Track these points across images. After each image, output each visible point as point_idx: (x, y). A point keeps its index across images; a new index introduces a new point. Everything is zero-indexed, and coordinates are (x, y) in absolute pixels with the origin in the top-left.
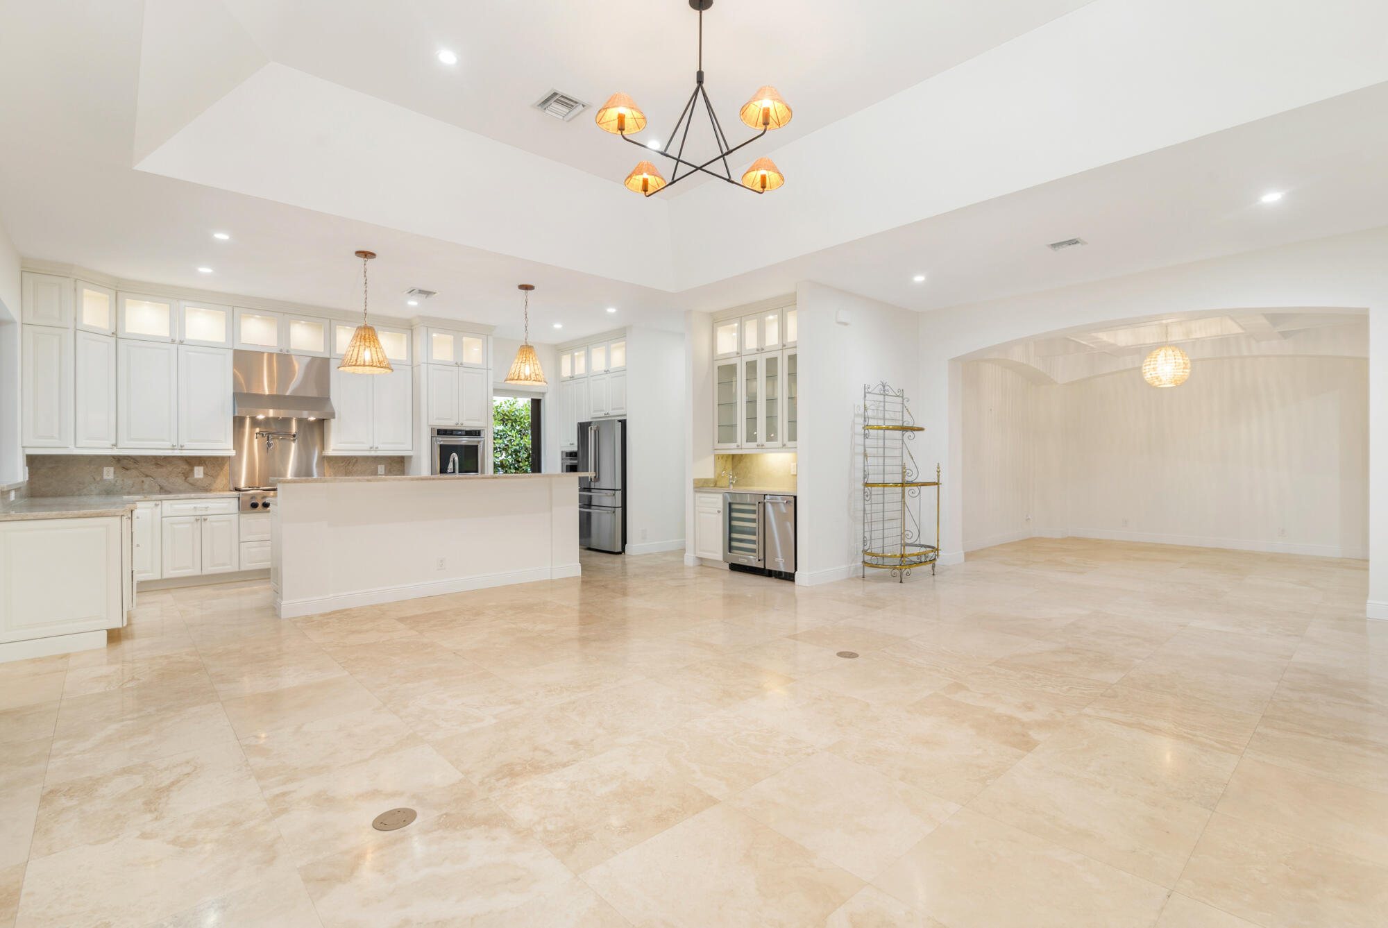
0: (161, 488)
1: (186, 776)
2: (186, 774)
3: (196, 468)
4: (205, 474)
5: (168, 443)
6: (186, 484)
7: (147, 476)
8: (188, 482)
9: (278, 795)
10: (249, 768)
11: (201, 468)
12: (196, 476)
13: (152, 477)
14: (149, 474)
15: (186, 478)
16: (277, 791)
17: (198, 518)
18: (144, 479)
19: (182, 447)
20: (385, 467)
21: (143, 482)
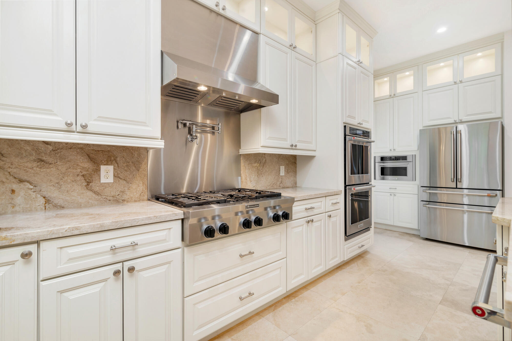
0: (47, 201)
3: (103, 168)
4: (116, 176)
5: (60, 119)
6: (89, 193)
7: (21, 181)
8: (91, 190)
11: (111, 168)
12: (103, 180)
13: (31, 184)
14: (26, 178)
15: (88, 183)
17: (118, 267)
18: (15, 186)
19: (84, 130)
20: (285, 167)
21: (13, 191)
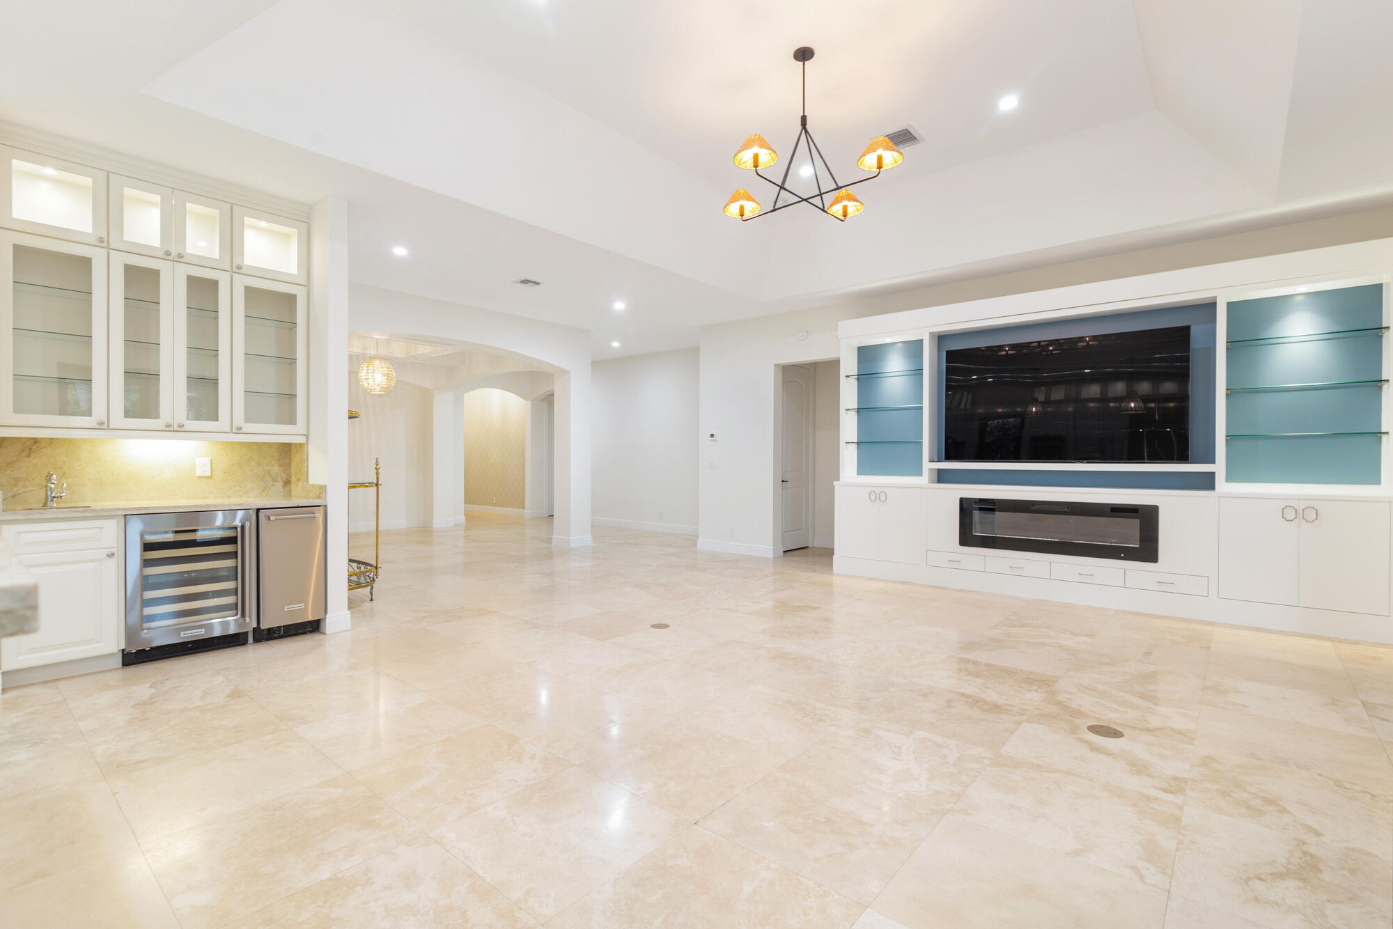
1: (1263, 877)
2: (1262, 880)
9: (1172, 793)
10: (1181, 837)
16: (1169, 797)
